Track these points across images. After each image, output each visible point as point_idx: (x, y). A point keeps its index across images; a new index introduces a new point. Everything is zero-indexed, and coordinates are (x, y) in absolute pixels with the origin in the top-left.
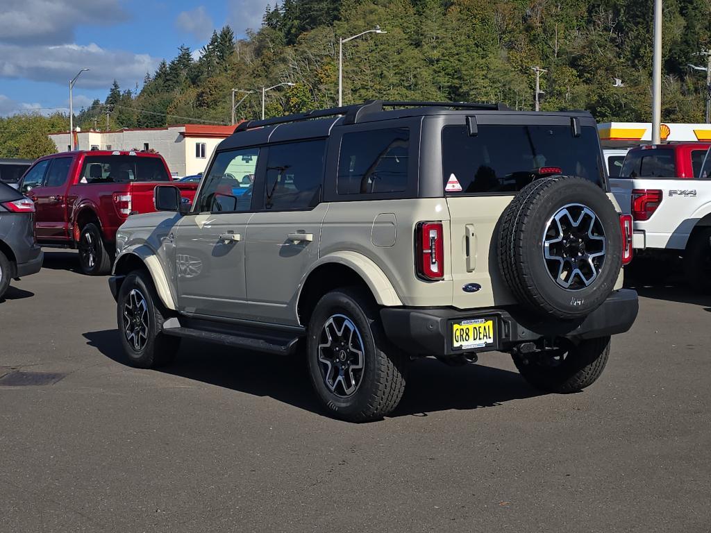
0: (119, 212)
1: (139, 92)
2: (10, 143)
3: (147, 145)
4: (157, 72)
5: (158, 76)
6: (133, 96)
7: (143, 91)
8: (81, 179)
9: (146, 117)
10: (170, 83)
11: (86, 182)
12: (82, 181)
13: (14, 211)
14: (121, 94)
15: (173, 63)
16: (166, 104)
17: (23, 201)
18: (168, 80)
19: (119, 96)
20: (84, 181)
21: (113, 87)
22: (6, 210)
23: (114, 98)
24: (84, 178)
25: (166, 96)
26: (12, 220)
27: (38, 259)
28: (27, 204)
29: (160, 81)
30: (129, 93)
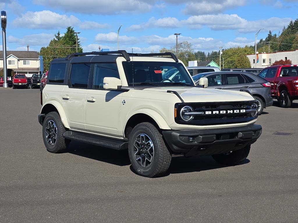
0: (295, 86)
1: (280, 34)
2: (229, 59)
3: (286, 58)
4: (288, 26)
5: (289, 27)
6: (277, 37)
7: (282, 34)
8: (280, 75)
9: (283, 45)
10: (294, 30)
11: (282, 76)
12: (280, 76)
13: (265, 86)
14: (272, 36)
15: (296, 21)
16: (292, 39)
17: (267, 83)
18: (293, 29)
19: (271, 37)
20: (281, 76)
21: (269, 33)
22: (262, 86)
23: (270, 38)
24: (281, 75)
25: (292, 36)
26: (264, 89)
27: (271, 102)
28: (269, 84)
29: (290, 30)
30: (275, 35)
